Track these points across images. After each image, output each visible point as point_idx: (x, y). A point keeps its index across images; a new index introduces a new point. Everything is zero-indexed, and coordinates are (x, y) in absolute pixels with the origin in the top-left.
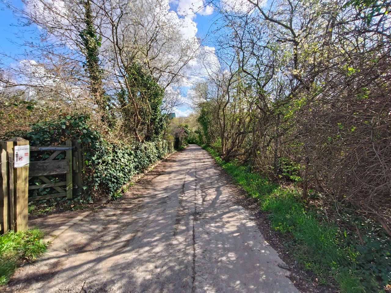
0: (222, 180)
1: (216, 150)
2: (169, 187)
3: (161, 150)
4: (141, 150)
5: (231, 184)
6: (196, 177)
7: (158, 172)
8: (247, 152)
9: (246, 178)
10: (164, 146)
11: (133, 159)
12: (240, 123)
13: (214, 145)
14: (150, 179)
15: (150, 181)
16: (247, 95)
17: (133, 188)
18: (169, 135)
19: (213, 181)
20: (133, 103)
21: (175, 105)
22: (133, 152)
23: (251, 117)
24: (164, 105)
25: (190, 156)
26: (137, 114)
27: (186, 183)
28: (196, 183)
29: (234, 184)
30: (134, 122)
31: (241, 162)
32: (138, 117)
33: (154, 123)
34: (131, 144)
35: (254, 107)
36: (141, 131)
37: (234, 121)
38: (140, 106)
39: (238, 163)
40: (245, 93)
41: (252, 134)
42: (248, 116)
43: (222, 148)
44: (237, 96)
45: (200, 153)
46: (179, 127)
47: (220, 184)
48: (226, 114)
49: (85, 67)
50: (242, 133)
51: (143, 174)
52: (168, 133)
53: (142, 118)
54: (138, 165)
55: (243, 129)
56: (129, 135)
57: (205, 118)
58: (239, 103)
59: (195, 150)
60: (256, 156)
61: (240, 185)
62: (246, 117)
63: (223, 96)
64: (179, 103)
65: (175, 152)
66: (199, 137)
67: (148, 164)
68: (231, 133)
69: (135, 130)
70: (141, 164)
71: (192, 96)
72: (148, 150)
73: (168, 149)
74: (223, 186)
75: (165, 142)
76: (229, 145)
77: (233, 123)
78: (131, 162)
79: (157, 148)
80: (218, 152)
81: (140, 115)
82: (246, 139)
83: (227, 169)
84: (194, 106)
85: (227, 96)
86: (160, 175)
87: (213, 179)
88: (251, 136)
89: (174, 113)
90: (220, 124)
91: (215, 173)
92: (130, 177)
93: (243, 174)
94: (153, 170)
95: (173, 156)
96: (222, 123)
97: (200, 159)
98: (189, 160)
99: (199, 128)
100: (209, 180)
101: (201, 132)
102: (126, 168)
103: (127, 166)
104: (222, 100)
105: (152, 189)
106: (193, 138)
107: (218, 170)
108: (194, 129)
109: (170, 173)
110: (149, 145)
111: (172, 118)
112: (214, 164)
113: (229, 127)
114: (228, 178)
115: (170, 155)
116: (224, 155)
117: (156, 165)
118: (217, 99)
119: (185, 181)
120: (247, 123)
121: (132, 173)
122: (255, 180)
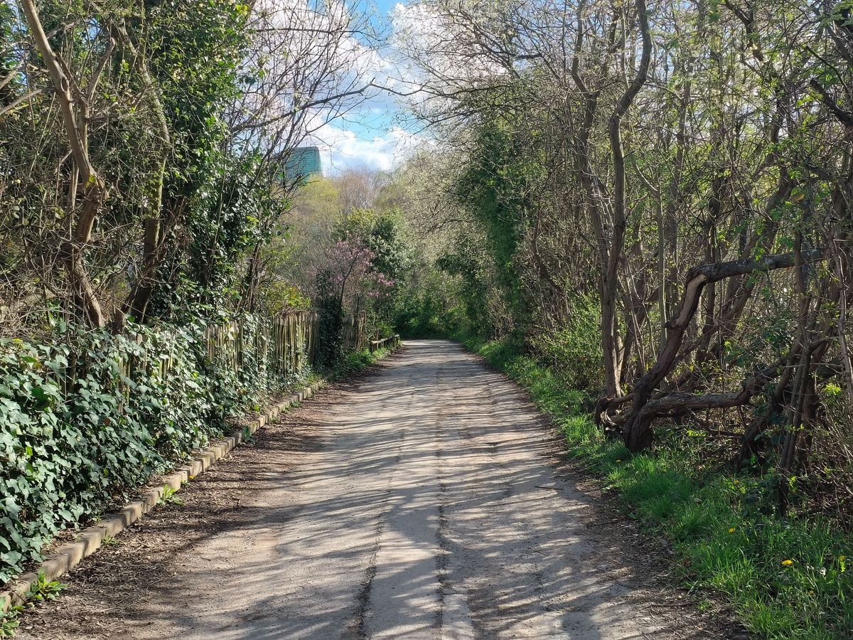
0: (603, 559)
1: (571, 375)
2: (278, 604)
3: (229, 375)
4: (104, 378)
5: (661, 583)
6: (443, 543)
7: (211, 512)
8: (758, 390)
9: (757, 550)
10: (248, 349)
11: (56, 434)
12: (715, 207)
13: (558, 341)
14: (159, 558)
15: (161, 568)
16: (764, 34)
17: (55, 615)
18: (280, 280)
19: (549, 570)
20: (54, 88)
21: (317, 97)
22: (52, 389)
23: (784, 172)
24: (252, 99)
25: (404, 413)
26: (78, 154)
27: (379, 576)
28: (441, 578)
29: (678, 583)
30: (65, 203)
31: (722, 450)
32: (83, 177)
33: (187, 210)
34: (47, 340)
35: (808, 105)
36: (104, 258)
37: (680, 193)
38: (100, 105)
39: (706, 453)
40: (749, 22)
41: (792, 274)
42: (770, 160)
43: (608, 360)
44: (701, 36)
45: (472, 392)
46: (341, 234)
47: (592, 586)
48: (630, 155)
50: (732, 270)
51: (114, 527)
52: (272, 270)
53: (111, 178)
54: (85, 471)
55: (734, 246)
56: (29, 286)
57: (500, 181)
58: (711, 84)
59: (439, 373)
60: (813, 409)
61: (720, 595)
62: (752, 170)
63: (615, 45)
64: (342, 89)
65: (316, 385)
66: (465, 293)
67: (149, 464)
68: (657, 267)
69: (66, 256)
70: (102, 462)
71: (423, 42)
72: (149, 374)
73: (275, 368)
74: (607, 597)
75: (253, 328)
76: (649, 344)
77: (671, 209)
78: (41, 451)
79: (203, 366)
80: (582, 384)
81: (98, 160)
82: (754, 306)
83: (638, 494)
84: (431, 105)
85: (639, 44)
86: (222, 527)
87: (547, 552)
88: (784, 285)
89: (314, 151)
90: (594, 211)
91: (561, 518)
92: (37, 542)
93: (736, 524)
94: (176, 499)
95: (305, 414)
96: (606, 205)
97: (468, 434)
98: (402, 435)
99: (463, 241)
100: (520, 560)
101: (474, 263)
102: (11, 491)
103: (15, 473)
104: (605, 68)
105: (170, 616)
106: (428, 302)
107: (582, 497)
108: (436, 246)
109: (279, 517)
110: (155, 343)
111: (299, 180)
112: (555, 461)
113: (647, 238)
114: (642, 548)
115: (282, 406)
116: (617, 404)
117: (196, 469)
118: (576, 61)
119: (373, 570)
120: (759, 206)
121: (48, 519)
122: (813, 562)
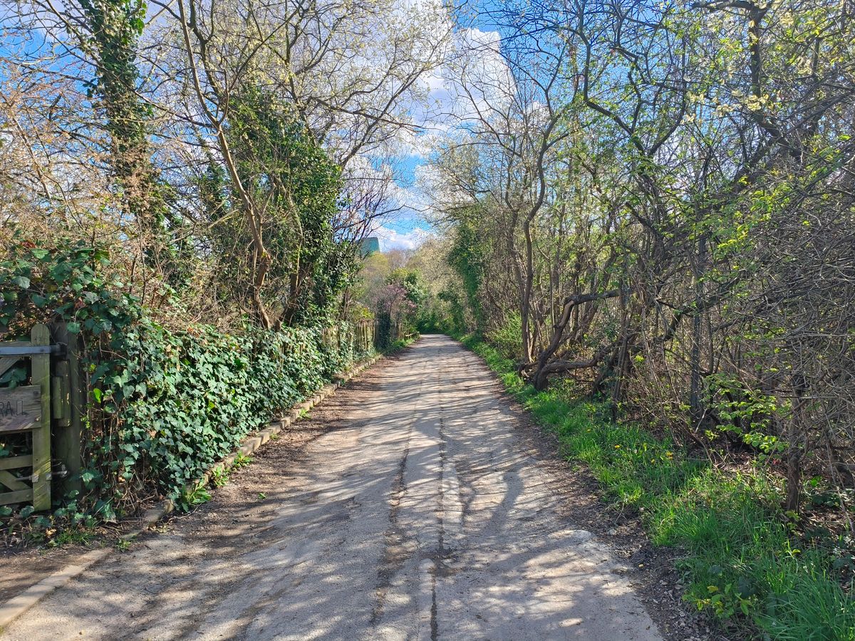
0: (524, 445)
1: (507, 352)
2: (359, 468)
3: (334, 352)
4: (271, 354)
5: (553, 457)
6: (443, 437)
7: (325, 422)
8: (601, 359)
9: (602, 440)
10: (343, 339)
11: (247, 383)
12: (578, 267)
13: (500, 334)
14: (298, 445)
15: (300, 450)
16: (602, 179)
17: (247, 474)
18: (359, 305)
19: (496, 451)
20: (245, 208)
21: (377, 212)
22: (244, 360)
23: (613, 249)
24: (344, 214)
25: (422, 371)
26: (257, 241)
27: (410, 454)
28: (442, 455)
29: (562, 457)
30: (250, 266)
31: (583, 389)
32: (260, 253)
33: (312, 269)
34: (242, 335)
35: (624, 215)
36: (270, 293)
37: (560, 260)
38: (268, 217)
39: (575, 391)
40: (594, 174)
41: (617, 300)
42: (606, 243)
43: (525, 344)
44: (570, 182)
45: (457, 360)
46: (389, 281)
47: (518, 459)
48: (535, 241)
49: (94, 96)
50: (587, 298)
51: (275, 430)
52: (355, 299)
53: (274, 254)
54: (261, 401)
55: (588, 286)
56: (233, 308)
57: (469, 254)
58: (576, 205)
59: (440, 351)
60: (630, 368)
61: (584, 464)
62: (597, 248)
63: (527, 185)
64: (389, 209)
65: (377, 357)
66: (452, 310)
67: (294, 398)
68: (550, 297)
69: (251, 293)
70: (270, 397)
71: (430, 184)
72: (293, 352)
73: (357, 349)
74: (526, 464)
75: (346, 329)
76: (546, 335)
77: (556, 267)
78: (239, 391)
79: (320, 348)
80: (512, 357)
81: (267, 244)
82: (599, 317)
83: (541, 412)
84: (434, 216)
85: (539, 185)
86: (331, 429)
87: (495, 441)
88: (613, 306)
89: (375, 239)
90: (517, 269)
91: (503, 424)
92: (237, 437)
93: (591, 427)
94: (308, 415)
95: (372, 372)
96: (523, 265)
97: (454, 381)
98: (421, 382)
99: (451, 285)
100: (482, 445)
101: (457, 296)
102: (224, 411)
103: (226, 402)
104: (522, 197)
105: (304, 475)
106: (434, 315)
107: (512, 413)
108: (437, 287)
109: (360, 424)
110: (296, 337)
111: (368, 254)
112: (498, 395)
113: (545, 282)
114: (543, 439)
115: (360, 368)
116: (530, 367)
117: (317, 400)
118: (507, 194)
119: (407, 451)
120: (600, 266)
121: (243, 425)
122: (630, 446)
